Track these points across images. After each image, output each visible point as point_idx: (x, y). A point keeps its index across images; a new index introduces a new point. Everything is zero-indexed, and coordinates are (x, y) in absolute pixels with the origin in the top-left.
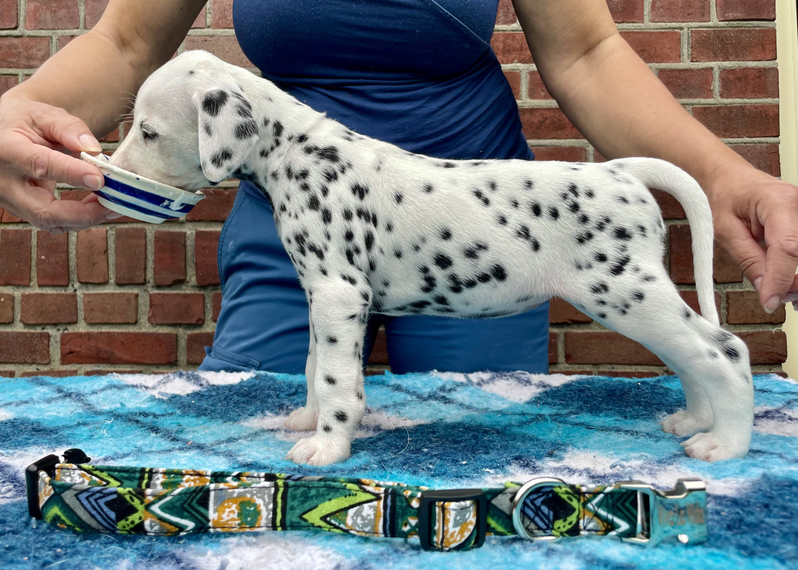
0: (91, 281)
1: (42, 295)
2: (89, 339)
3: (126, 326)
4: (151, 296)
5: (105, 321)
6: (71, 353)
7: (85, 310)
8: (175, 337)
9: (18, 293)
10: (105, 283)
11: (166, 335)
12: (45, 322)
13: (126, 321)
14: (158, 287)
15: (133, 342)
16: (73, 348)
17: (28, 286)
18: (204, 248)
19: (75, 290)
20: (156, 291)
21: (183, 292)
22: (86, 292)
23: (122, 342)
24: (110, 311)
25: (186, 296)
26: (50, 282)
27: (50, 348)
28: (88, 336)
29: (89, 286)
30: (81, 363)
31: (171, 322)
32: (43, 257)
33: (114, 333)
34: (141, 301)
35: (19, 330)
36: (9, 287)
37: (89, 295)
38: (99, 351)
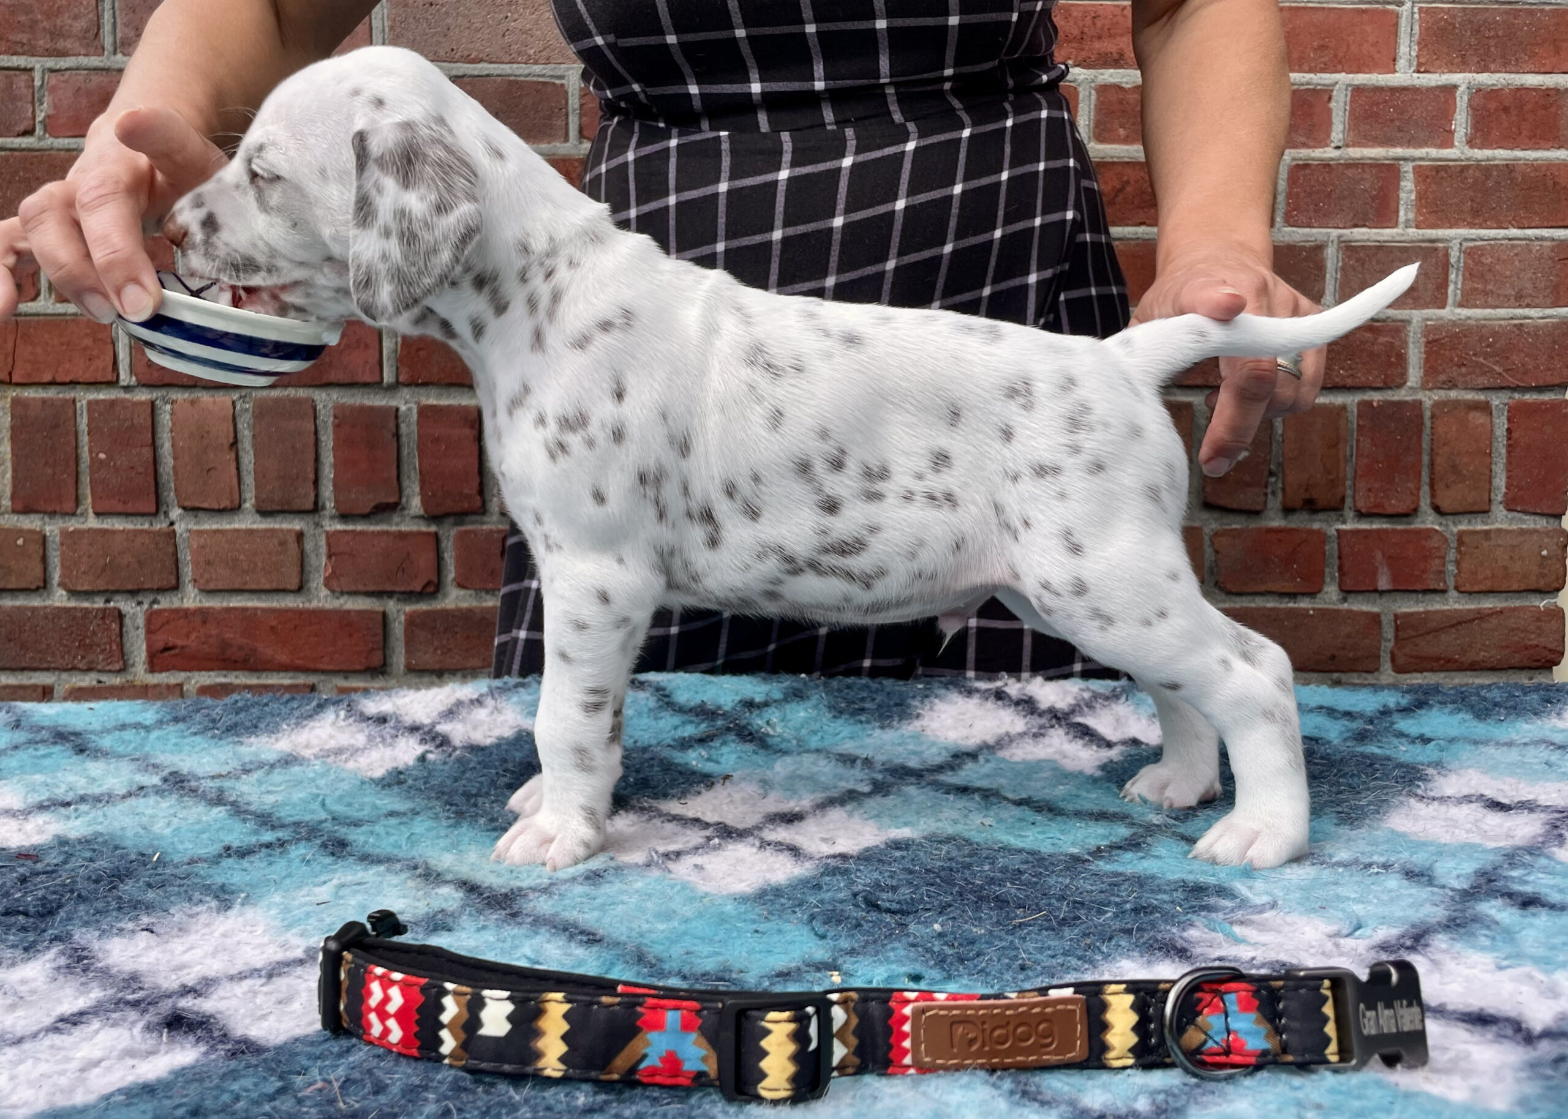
0: (205, 505)
1: (105, 532)
2: (204, 622)
3: (281, 596)
4: (330, 536)
5: (237, 586)
6: (167, 649)
7: (196, 564)
8: (380, 618)
9: (52, 528)
10: (235, 509)
11: (360, 613)
12: (111, 588)
13: (281, 587)
14: (344, 517)
15: (295, 627)
16: (172, 640)
17: (74, 514)
18: (437, 440)
19: (172, 524)
20: (340, 527)
21: (394, 528)
22: (195, 528)
23: (272, 628)
24: (245, 566)
25: (402, 535)
26: (120, 508)
27: (125, 639)
28: (204, 615)
29: (201, 514)
30: (190, 670)
31: (371, 588)
32: (102, 456)
33: (256, 609)
34: (309, 546)
35: (58, 604)
36: (32, 516)
37: (200, 533)
38: (225, 645)
